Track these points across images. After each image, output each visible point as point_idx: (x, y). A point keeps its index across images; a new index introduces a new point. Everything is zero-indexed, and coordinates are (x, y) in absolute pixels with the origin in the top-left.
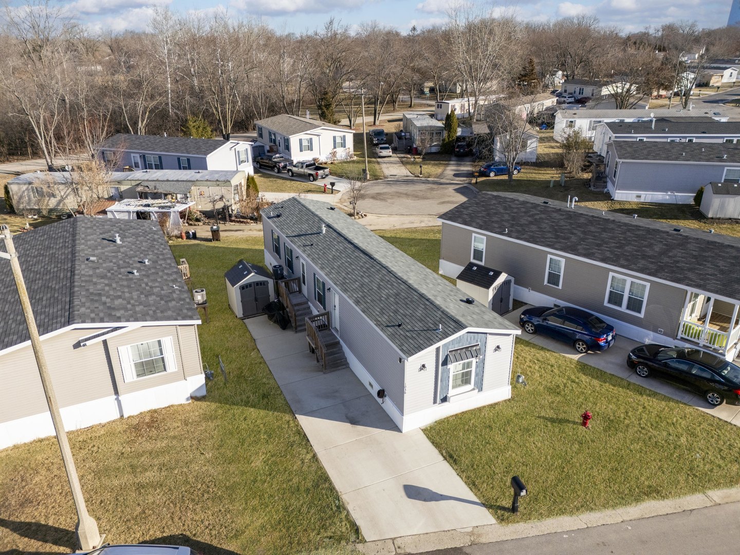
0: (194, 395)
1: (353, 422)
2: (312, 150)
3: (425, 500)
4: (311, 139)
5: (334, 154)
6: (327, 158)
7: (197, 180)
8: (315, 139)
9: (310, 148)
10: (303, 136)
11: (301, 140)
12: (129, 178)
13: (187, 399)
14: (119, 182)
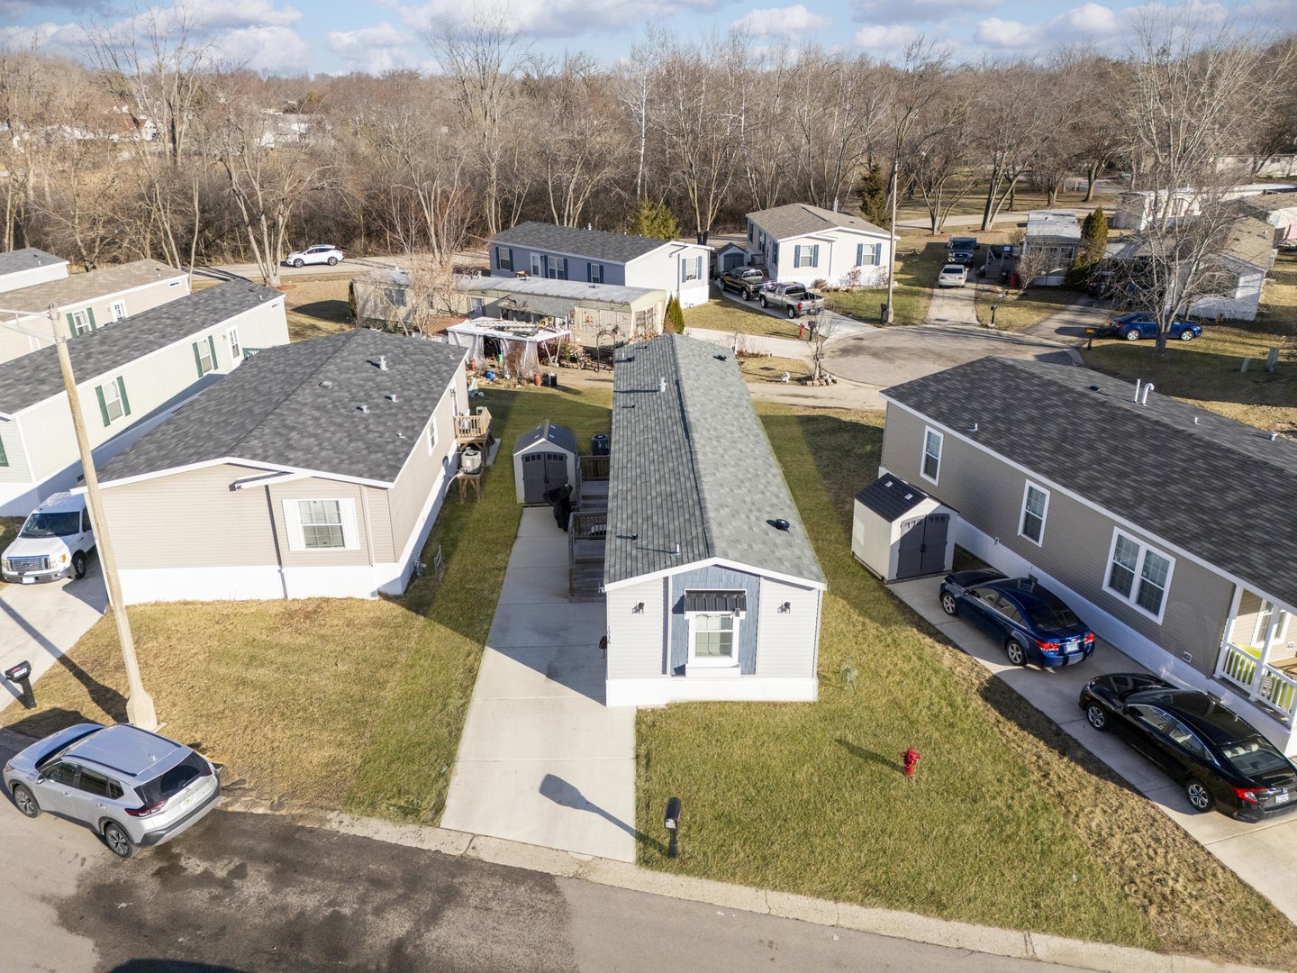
0: (384, 591)
1: (552, 674)
2: (815, 265)
3: (560, 802)
4: (816, 247)
5: (854, 276)
6: (841, 282)
7: (585, 299)
8: (823, 247)
9: (813, 262)
10: (804, 241)
11: (797, 249)
12: (497, 287)
13: (373, 594)
14: (484, 292)
